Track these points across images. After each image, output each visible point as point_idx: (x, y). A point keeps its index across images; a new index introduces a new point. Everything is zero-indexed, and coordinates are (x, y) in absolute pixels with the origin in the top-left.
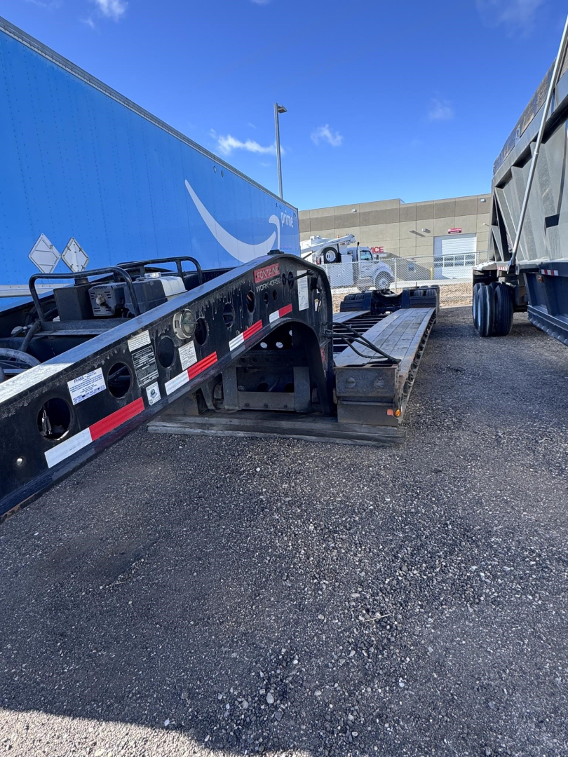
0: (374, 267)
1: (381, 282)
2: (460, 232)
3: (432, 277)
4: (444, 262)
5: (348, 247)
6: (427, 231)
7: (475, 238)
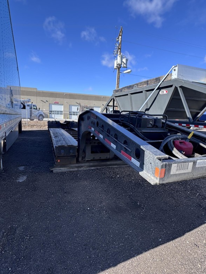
0: (37, 112)
1: (40, 118)
2: (58, 103)
3: (49, 117)
4: (60, 113)
5: (28, 103)
6: (47, 101)
7: (63, 106)
